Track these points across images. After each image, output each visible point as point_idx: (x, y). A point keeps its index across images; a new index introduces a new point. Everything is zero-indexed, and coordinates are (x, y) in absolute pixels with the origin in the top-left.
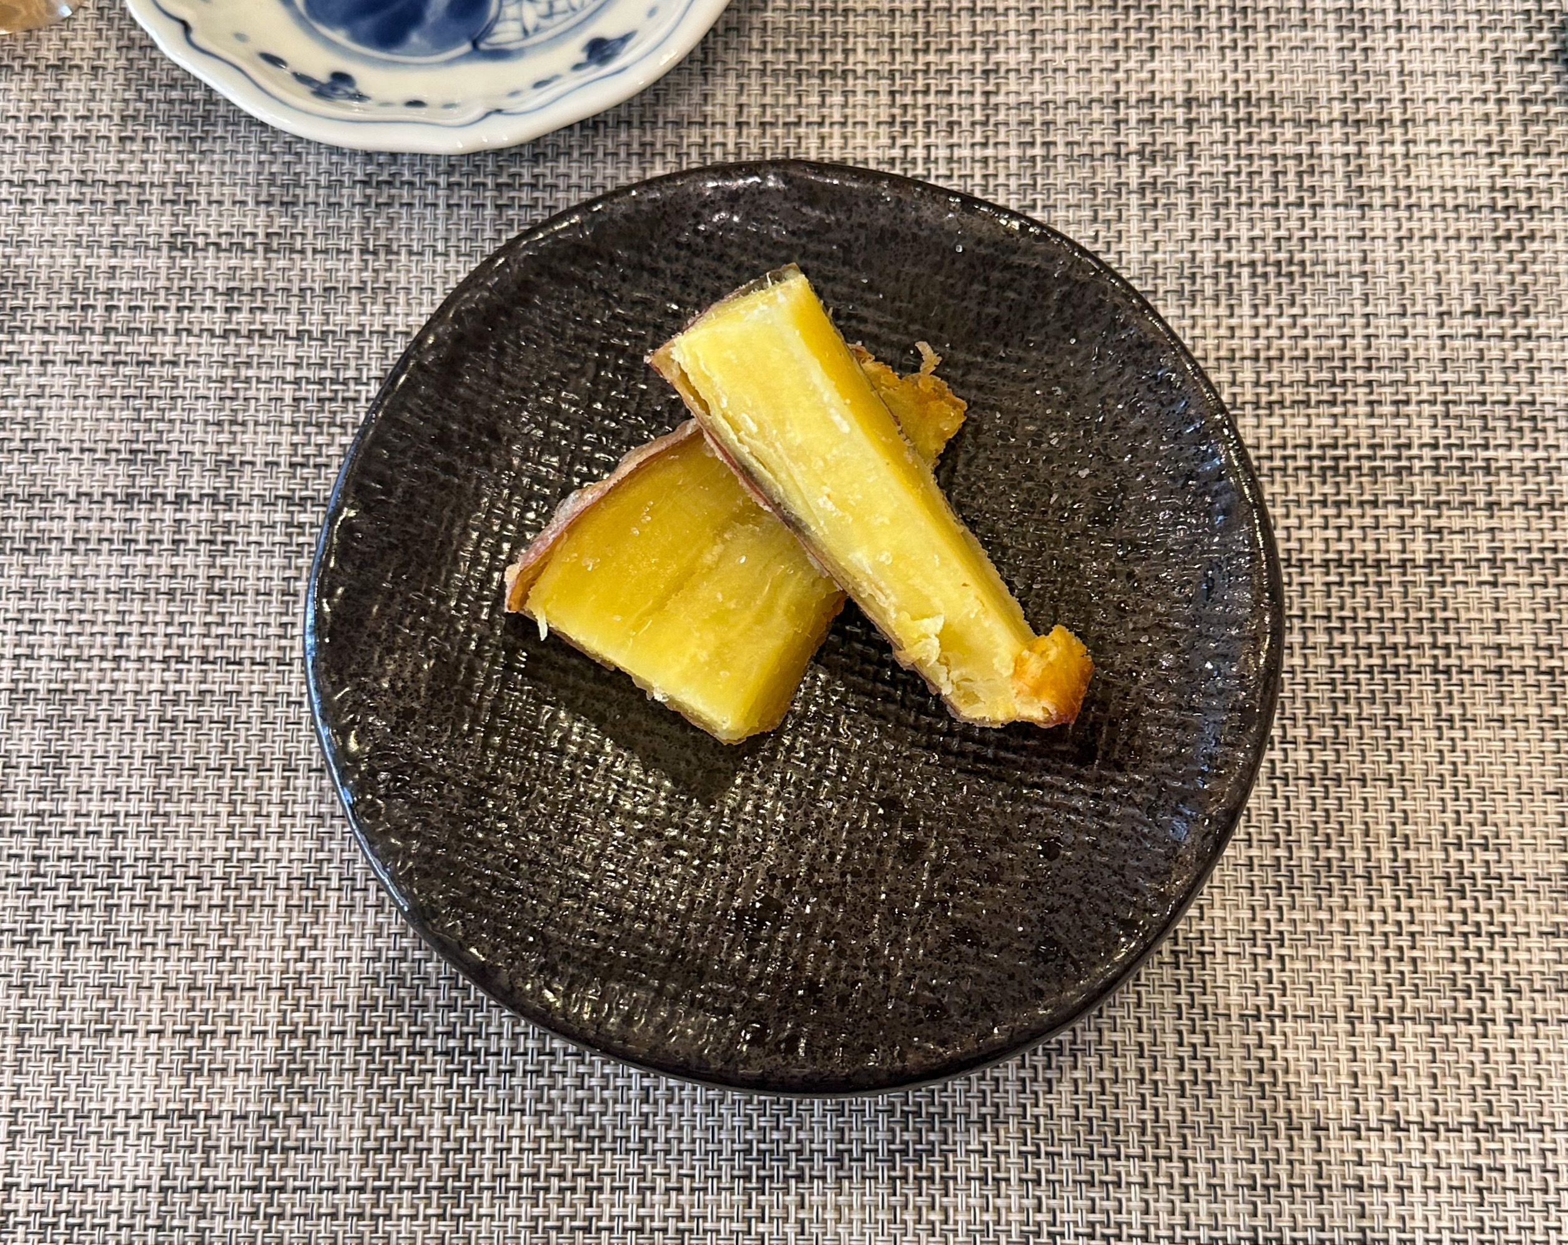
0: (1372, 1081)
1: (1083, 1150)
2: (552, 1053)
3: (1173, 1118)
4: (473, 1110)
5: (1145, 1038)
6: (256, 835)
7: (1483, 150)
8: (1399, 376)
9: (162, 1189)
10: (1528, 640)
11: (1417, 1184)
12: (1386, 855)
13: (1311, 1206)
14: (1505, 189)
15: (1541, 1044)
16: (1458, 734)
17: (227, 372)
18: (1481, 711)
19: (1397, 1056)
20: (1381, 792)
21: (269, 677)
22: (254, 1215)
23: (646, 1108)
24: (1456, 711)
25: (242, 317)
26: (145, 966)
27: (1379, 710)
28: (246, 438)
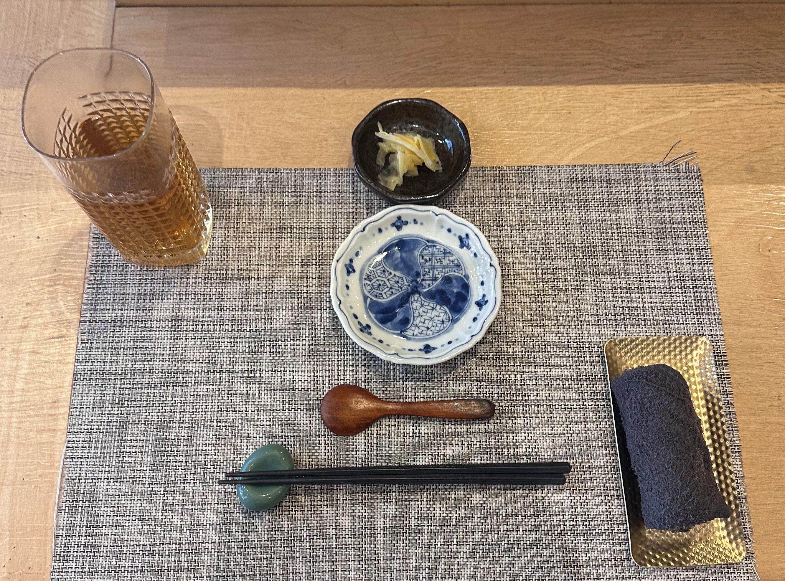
0: (510, 505)
1: (442, 524)
2: (314, 505)
3: (463, 515)
4: (295, 520)
5: (456, 496)
6: (241, 454)
7: (532, 281)
8: (513, 335)
9: (219, 543)
10: (544, 398)
11: (521, 530)
12: (512, 450)
13: (496, 536)
14: (538, 291)
15: (549, 495)
16: (528, 421)
17: (232, 340)
18: (534, 415)
19: (515, 499)
20: (511, 435)
21: (244, 415)
22: (242, 548)
23: (337, 518)
24: (528, 415)
25: (236, 326)
26: (214, 487)
27: (510, 415)
28: (237, 356)
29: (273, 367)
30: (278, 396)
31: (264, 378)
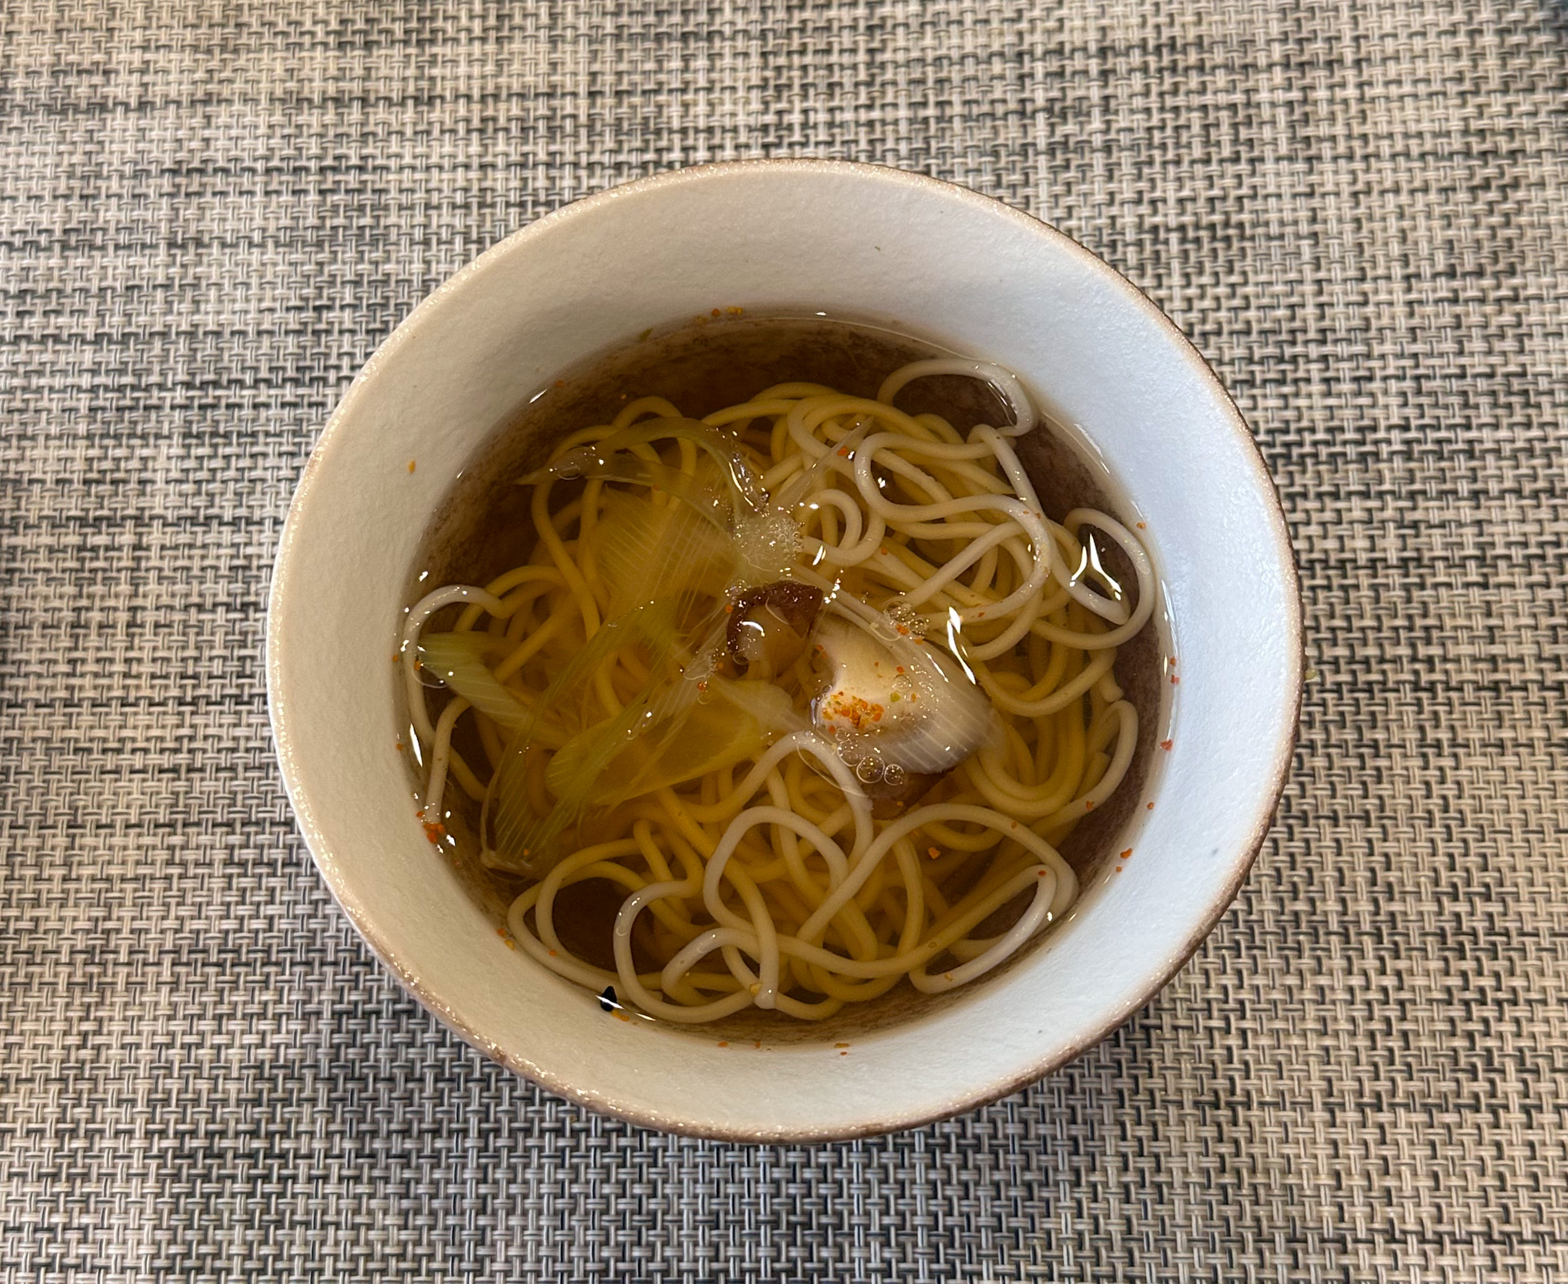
29: (201, 501)
30: (219, 638)
31: (154, 553)
